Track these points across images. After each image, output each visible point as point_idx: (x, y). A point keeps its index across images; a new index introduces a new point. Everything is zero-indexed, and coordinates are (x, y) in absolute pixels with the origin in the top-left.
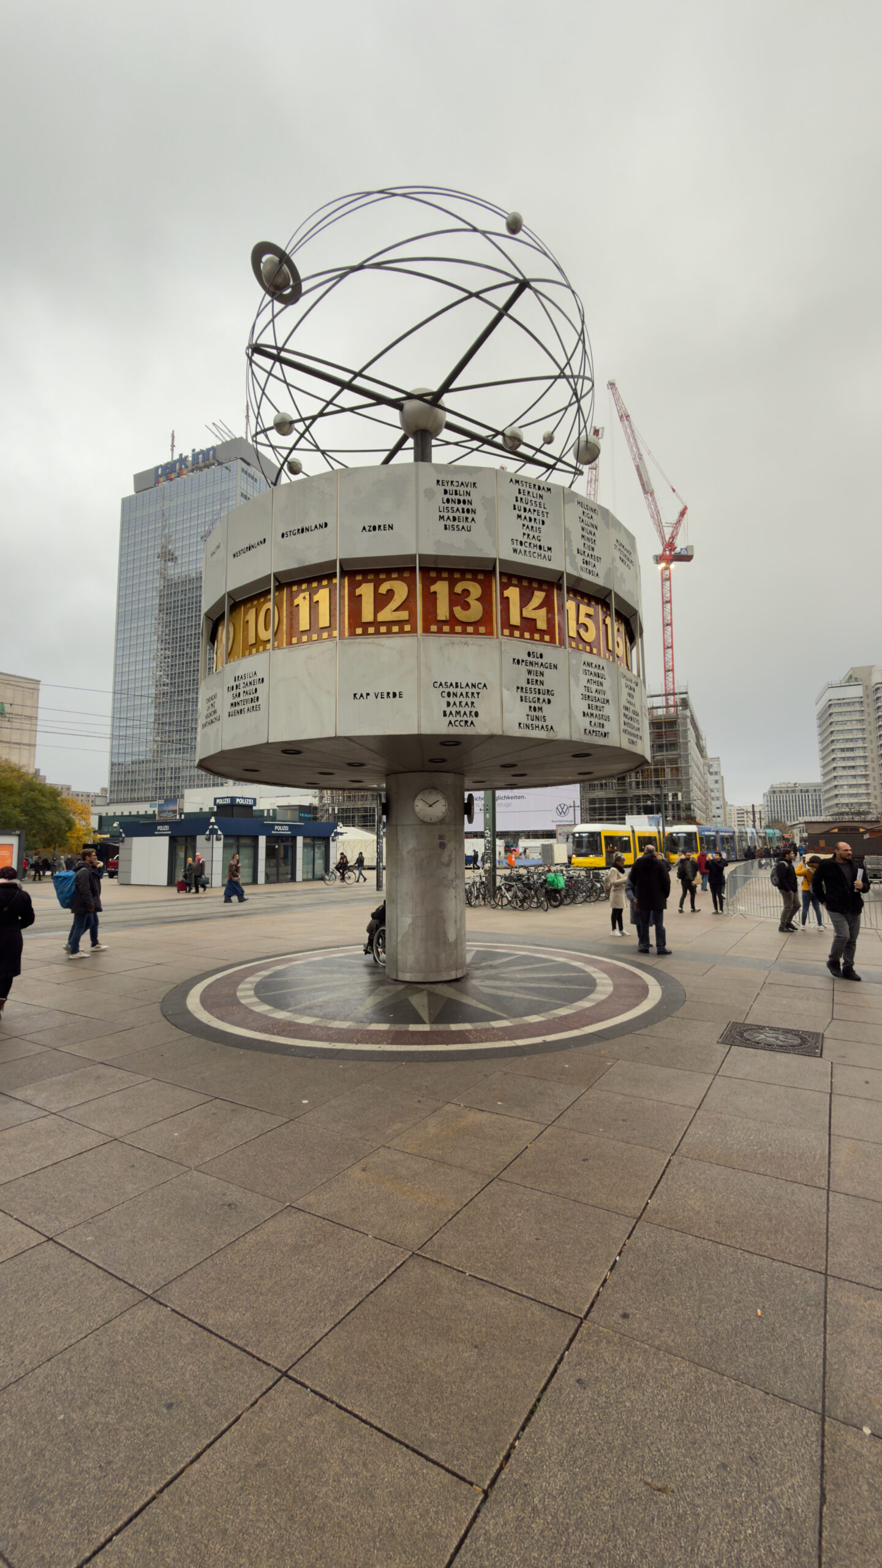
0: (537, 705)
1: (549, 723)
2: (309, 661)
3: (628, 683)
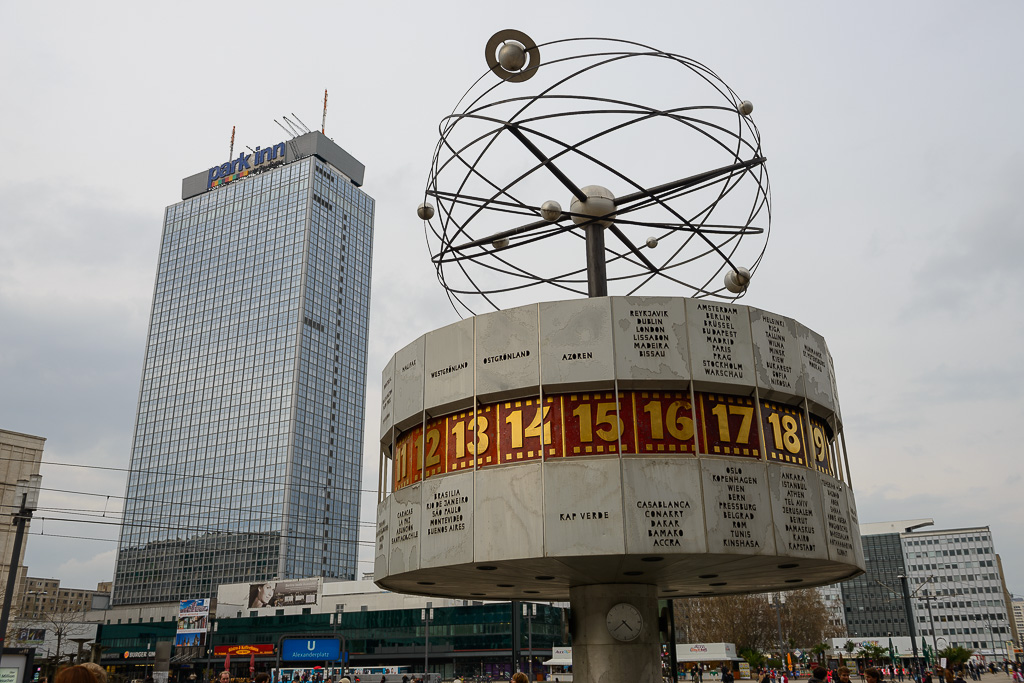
0: (740, 521)
1: (754, 538)
2: (514, 482)
3: (831, 490)
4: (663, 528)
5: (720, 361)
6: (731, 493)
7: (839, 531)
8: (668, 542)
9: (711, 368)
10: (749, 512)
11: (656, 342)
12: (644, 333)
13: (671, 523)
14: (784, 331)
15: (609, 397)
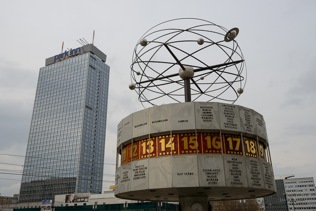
0: (237, 176)
1: (241, 182)
2: (162, 163)
3: (266, 166)
4: (211, 178)
5: (229, 123)
6: (234, 167)
7: (268, 180)
8: (213, 183)
9: (227, 125)
10: (239, 173)
11: (209, 117)
12: (205, 114)
13: (214, 176)
14: (250, 114)
15: (193, 135)
